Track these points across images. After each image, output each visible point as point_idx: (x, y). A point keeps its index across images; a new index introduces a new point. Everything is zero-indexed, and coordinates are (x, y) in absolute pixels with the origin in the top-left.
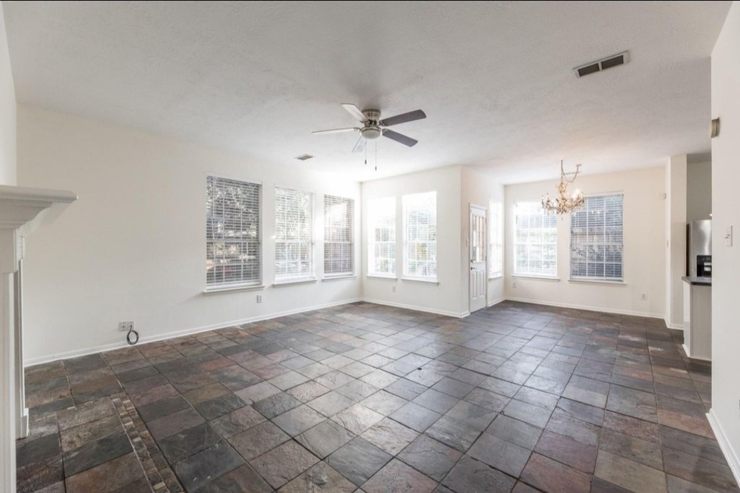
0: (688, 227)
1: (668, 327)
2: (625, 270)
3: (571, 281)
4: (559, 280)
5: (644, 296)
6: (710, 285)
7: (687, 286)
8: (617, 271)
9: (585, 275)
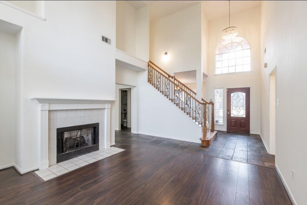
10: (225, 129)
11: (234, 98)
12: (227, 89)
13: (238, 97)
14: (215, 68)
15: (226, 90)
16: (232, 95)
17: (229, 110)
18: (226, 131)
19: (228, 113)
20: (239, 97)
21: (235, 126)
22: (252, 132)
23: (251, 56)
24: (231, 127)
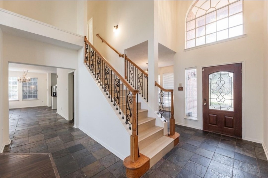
0: (51, 87)
1: (48, 106)
2: (38, 96)
3: (23, 100)
4: (18, 101)
5: (43, 101)
6: (56, 97)
7: (52, 97)
8: (36, 96)
9: (27, 98)
10: (200, 127)
11: (214, 81)
12: (203, 68)
13: (220, 79)
14: (187, 41)
15: (201, 70)
16: (211, 76)
17: (206, 99)
18: (202, 129)
19: (205, 104)
20: (222, 79)
21: (216, 125)
22: (246, 137)
23: (243, 24)
24: (209, 125)
